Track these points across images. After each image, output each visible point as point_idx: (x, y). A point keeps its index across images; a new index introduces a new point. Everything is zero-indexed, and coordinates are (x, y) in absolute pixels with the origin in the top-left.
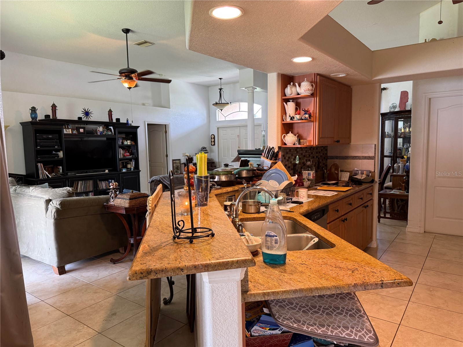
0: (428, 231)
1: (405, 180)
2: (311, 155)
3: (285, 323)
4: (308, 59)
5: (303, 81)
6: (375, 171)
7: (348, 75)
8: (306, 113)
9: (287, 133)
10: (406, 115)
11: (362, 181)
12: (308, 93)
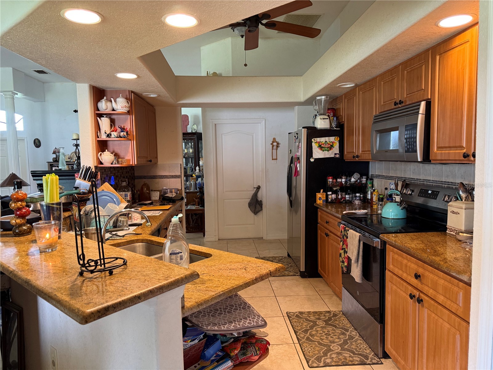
0: (221, 239)
1: (198, 196)
2: (122, 175)
3: (209, 328)
4: (133, 76)
5: (118, 97)
6: (182, 189)
7: (159, 96)
8: (122, 130)
9: (103, 151)
10: (189, 137)
11: (173, 199)
12: (125, 110)
